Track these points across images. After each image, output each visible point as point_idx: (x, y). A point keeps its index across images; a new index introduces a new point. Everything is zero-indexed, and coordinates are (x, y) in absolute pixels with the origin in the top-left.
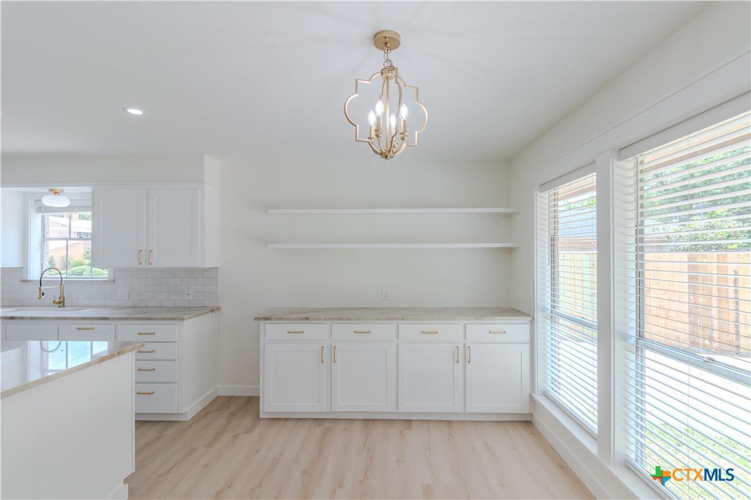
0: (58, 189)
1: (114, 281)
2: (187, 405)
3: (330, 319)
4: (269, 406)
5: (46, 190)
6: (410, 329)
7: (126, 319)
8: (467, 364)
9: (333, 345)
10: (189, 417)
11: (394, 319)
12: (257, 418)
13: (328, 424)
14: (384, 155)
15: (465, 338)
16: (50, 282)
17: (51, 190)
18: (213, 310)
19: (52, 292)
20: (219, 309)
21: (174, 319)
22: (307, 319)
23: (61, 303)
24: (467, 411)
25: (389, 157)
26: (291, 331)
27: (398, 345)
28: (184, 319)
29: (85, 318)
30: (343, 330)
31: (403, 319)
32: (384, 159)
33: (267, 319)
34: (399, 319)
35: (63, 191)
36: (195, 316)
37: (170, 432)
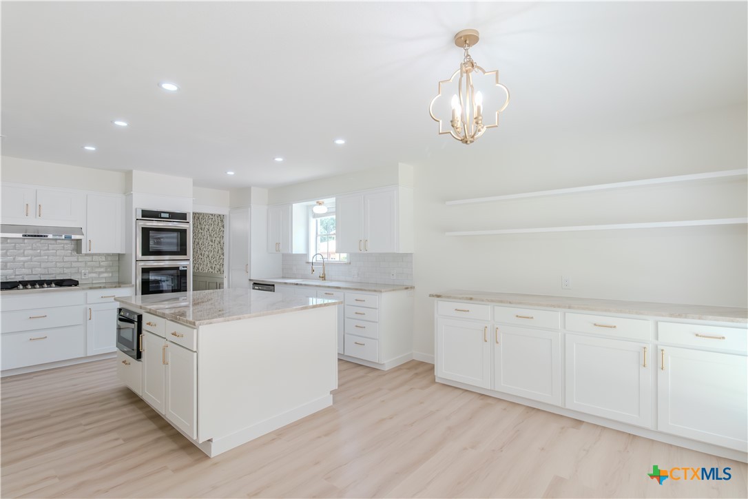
0: (321, 201)
1: (350, 263)
2: (386, 358)
3: (492, 301)
4: (442, 373)
5: (314, 203)
6: (580, 320)
7: (357, 289)
8: (660, 370)
9: (496, 326)
10: (387, 368)
11: (559, 307)
12: (434, 382)
13: (490, 401)
14: (465, 141)
15: (657, 339)
16: (318, 264)
17: (318, 202)
18: (407, 288)
19: (319, 271)
20: (412, 288)
21: (375, 291)
22: (471, 299)
23: (323, 278)
24: (660, 429)
25: (469, 142)
26: (458, 309)
27: (565, 335)
28: (381, 292)
29: (329, 287)
30: (506, 313)
31: (570, 308)
32: (465, 144)
33: (438, 296)
34: (565, 307)
35: (323, 202)
36: (390, 291)
37: (372, 375)
